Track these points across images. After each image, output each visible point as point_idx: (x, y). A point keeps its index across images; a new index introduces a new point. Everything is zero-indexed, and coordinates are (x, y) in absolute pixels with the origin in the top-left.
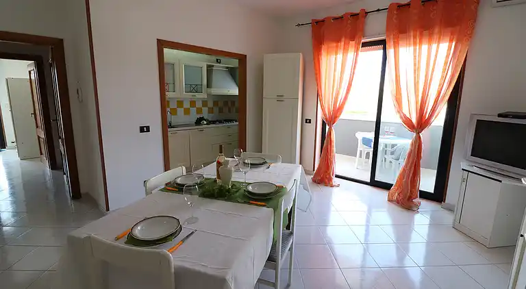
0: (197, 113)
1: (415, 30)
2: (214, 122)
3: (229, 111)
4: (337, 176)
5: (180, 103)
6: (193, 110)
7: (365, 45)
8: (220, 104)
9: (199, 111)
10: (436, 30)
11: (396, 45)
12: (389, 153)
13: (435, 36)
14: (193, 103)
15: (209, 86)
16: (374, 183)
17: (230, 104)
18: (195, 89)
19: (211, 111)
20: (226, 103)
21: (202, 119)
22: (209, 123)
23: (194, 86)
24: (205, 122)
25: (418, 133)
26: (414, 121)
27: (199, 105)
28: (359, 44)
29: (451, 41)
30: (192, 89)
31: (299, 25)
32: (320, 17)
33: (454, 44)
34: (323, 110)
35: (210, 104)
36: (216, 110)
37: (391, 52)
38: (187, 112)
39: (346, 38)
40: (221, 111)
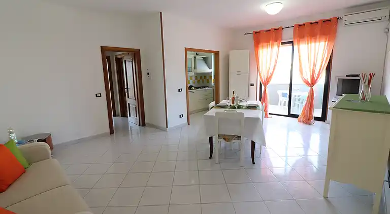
1: (308, 37)
2: (198, 88)
3: (203, 82)
4: (269, 114)
7: (282, 43)
10: (318, 37)
11: (299, 44)
12: (297, 100)
13: (318, 40)
15: (195, 68)
16: (290, 115)
17: (203, 77)
18: (189, 70)
19: (194, 82)
20: (201, 77)
21: (191, 86)
22: (196, 88)
24: (194, 88)
25: (312, 87)
26: (309, 81)
28: (279, 43)
29: (325, 42)
31: (246, 34)
32: (258, 30)
33: (327, 42)
34: (261, 78)
35: (194, 78)
36: (196, 81)
37: (296, 47)
39: (272, 40)
40: (199, 82)
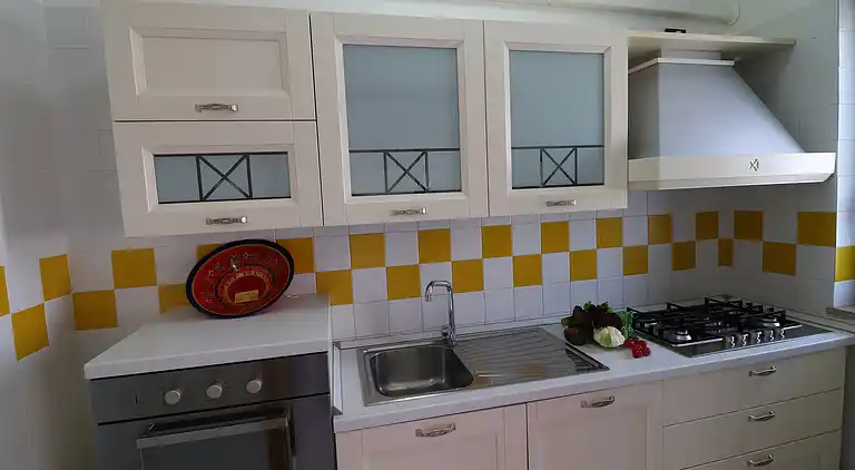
0: (576, 274)
5: (497, 238)
6: (556, 265)
8: (685, 231)
9: (583, 266)
14: (554, 235)
15: (638, 145)
18: (569, 167)
19: (635, 261)
20: (706, 224)
21: (598, 314)
22: (639, 335)
23: (558, 155)
24: (618, 337)
27: (584, 239)
30: (549, 167)
35: (635, 235)
36: (659, 254)
38: (528, 272)
40: (683, 257)
